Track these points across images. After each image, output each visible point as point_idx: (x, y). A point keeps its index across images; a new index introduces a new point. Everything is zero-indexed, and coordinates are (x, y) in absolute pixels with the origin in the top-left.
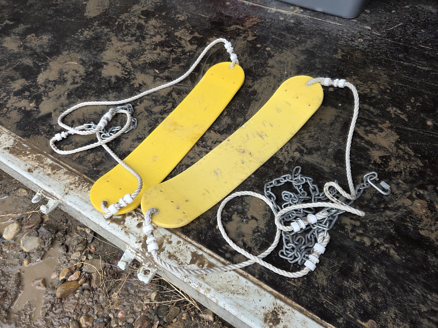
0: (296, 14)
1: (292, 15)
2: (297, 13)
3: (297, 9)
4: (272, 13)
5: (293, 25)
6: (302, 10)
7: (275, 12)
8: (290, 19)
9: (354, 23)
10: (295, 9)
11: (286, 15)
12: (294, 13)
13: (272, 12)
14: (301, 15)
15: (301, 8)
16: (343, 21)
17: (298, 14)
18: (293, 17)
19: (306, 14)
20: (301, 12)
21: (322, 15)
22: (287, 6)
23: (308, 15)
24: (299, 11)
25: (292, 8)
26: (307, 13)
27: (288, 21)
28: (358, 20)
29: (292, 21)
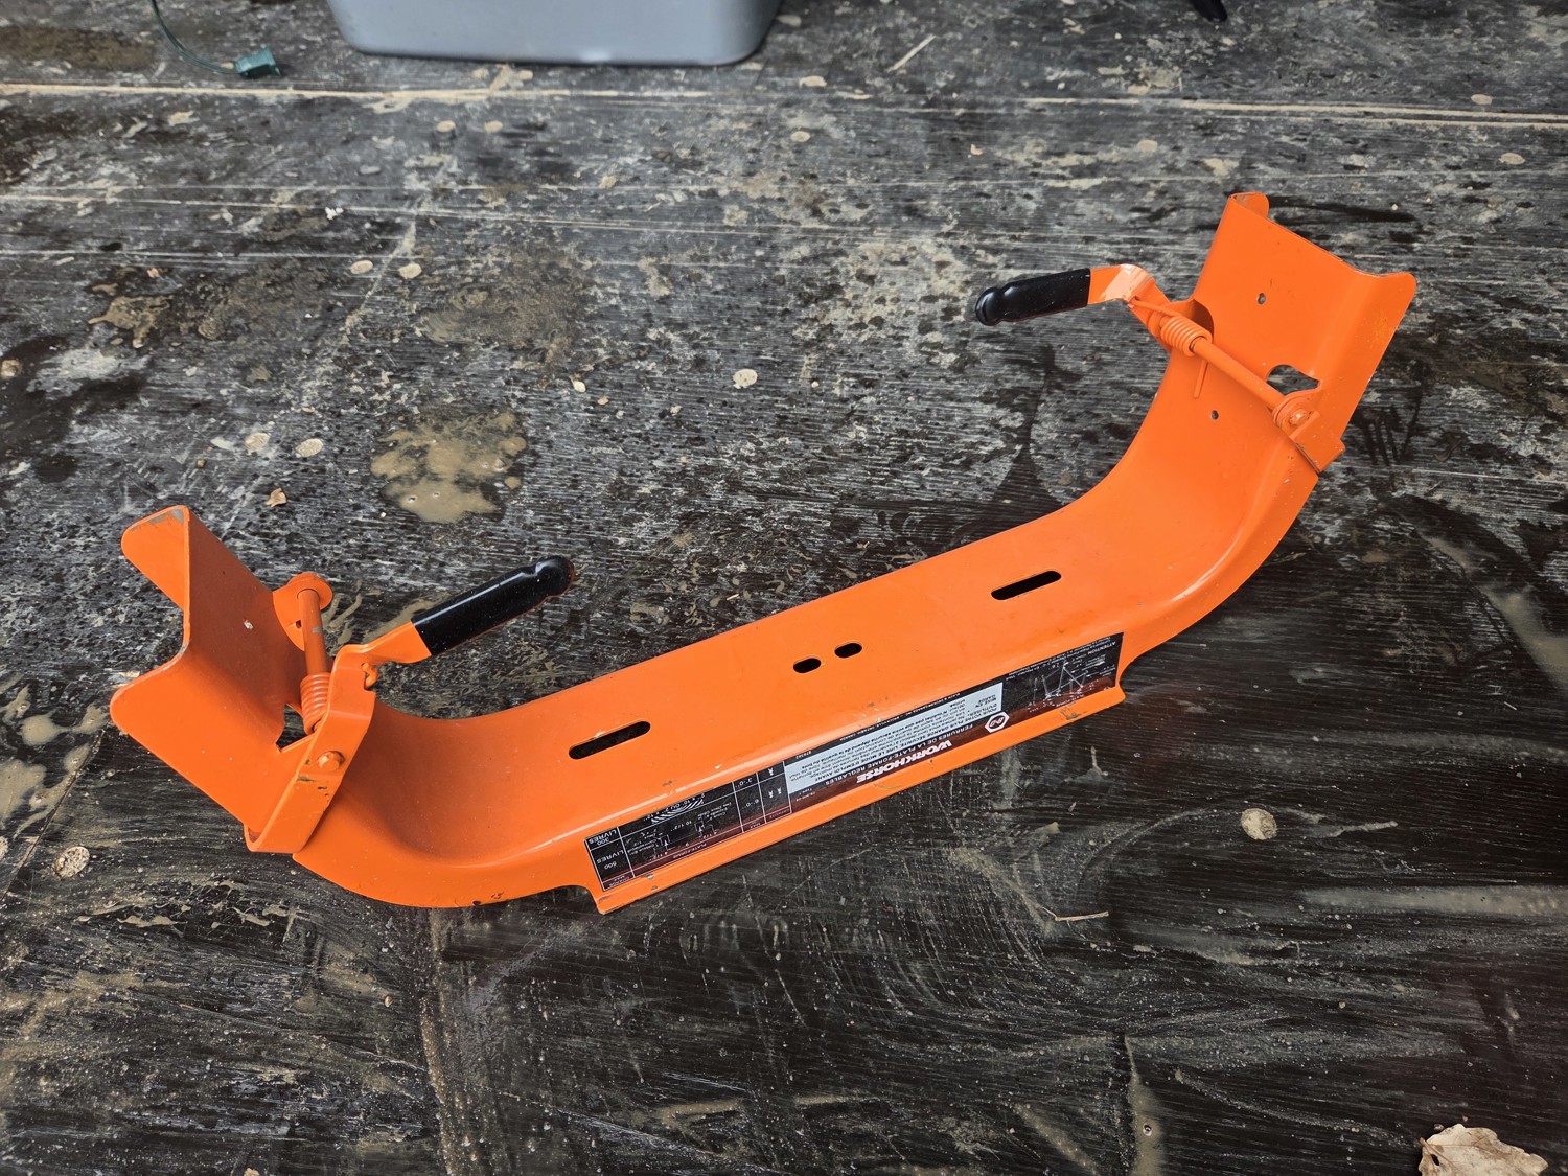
0: (504, 94)
1: (489, 99)
2: (508, 87)
3: (506, 74)
4: (398, 113)
5: (503, 141)
6: (527, 74)
7: (411, 105)
8: (484, 119)
9: (753, 78)
10: (493, 76)
11: (461, 106)
12: (495, 91)
13: (398, 108)
14: (531, 94)
15: (520, 64)
16: (706, 78)
17: (512, 93)
18: (495, 109)
19: (547, 83)
20: (525, 82)
21: (616, 73)
22: (456, 68)
23: (556, 88)
24: (514, 79)
25: (480, 72)
26: (549, 78)
27: (473, 127)
28: (767, 63)
29: (494, 126)
